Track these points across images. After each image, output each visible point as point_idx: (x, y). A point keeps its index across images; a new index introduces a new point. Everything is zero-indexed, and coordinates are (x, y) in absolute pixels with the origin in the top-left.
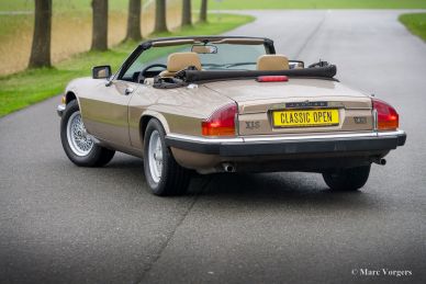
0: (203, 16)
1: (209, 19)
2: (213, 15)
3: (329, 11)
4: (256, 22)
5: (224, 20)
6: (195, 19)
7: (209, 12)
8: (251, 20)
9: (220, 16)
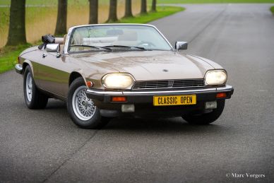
0: (154, 7)
1: (158, 9)
2: (160, 7)
3: (230, 5)
4: (185, 11)
5: (167, 10)
6: (148, 9)
7: (157, 5)
8: (182, 9)
9: (164, 7)
